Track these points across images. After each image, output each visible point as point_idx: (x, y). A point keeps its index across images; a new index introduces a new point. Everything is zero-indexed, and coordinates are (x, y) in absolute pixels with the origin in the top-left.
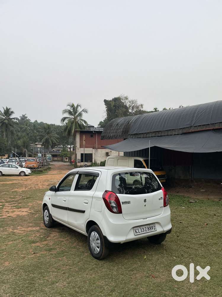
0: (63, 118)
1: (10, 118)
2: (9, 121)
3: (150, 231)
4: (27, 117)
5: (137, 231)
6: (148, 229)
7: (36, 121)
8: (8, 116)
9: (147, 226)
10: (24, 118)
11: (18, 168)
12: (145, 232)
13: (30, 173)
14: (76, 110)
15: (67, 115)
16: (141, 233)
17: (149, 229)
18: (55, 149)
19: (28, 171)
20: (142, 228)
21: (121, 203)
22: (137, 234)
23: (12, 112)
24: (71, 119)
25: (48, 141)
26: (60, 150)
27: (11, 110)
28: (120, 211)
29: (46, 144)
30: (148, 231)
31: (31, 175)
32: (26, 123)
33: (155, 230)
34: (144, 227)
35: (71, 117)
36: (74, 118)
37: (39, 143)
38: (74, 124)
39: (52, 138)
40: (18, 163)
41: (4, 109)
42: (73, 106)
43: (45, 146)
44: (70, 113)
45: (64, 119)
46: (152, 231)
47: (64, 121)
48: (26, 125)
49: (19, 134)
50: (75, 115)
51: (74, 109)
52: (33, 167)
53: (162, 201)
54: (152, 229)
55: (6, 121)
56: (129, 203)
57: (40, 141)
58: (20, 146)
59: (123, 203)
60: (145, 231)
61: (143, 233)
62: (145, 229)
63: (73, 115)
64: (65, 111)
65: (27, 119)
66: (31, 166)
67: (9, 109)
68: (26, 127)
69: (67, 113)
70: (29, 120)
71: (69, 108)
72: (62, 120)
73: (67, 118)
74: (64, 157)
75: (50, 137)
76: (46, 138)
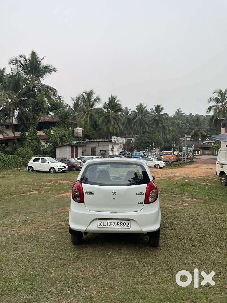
0: (209, 107)
1: (160, 115)
2: (159, 117)
3: (120, 227)
4: (181, 111)
5: (102, 224)
6: (118, 224)
7: (191, 114)
8: (159, 113)
9: (116, 222)
10: (178, 112)
11: (153, 161)
12: (112, 227)
13: (164, 166)
14: (225, 96)
15: (213, 103)
16: (106, 227)
17: (120, 224)
18: (206, 142)
19: (162, 164)
20: (109, 221)
21: (84, 193)
22: (101, 227)
23: (162, 109)
24: (218, 108)
25: (197, 133)
26: (212, 143)
27: (161, 107)
28: (82, 201)
29: (195, 137)
30: (117, 227)
31: (166, 168)
32: (178, 117)
33: (128, 227)
34: (112, 221)
35: (218, 105)
36: (222, 106)
37: (188, 137)
38: (222, 112)
39: (201, 131)
40: (156, 157)
41: (155, 106)
42: (220, 92)
43: (194, 139)
44: (218, 101)
45: (210, 109)
46: (123, 227)
47: (210, 110)
48: (179, 119)
49: (171, 128)
50: (223, 102)
51: (221, 96)
52: (170, 160)
53: (143, 197)
54: (123, 225)
55: (157, 118)
56: (93, 193)
57: (189, 134)
58: (169, 140)
59: (86, 193)
60: (112, 225)
61: (109, 227)
62: (113, 224)
63: (221, 102)
64: (211, 100)
65: (182, 113)
66: (167, 159)
67: (160, 105)
68: (178, 121)
69: (214, 101)
70: (184, 113)
71: (216, 95)
72: (208, 110)
73: (214, 106)
74: (215, 150)
75: (200, 129)
76: (195, 131)
